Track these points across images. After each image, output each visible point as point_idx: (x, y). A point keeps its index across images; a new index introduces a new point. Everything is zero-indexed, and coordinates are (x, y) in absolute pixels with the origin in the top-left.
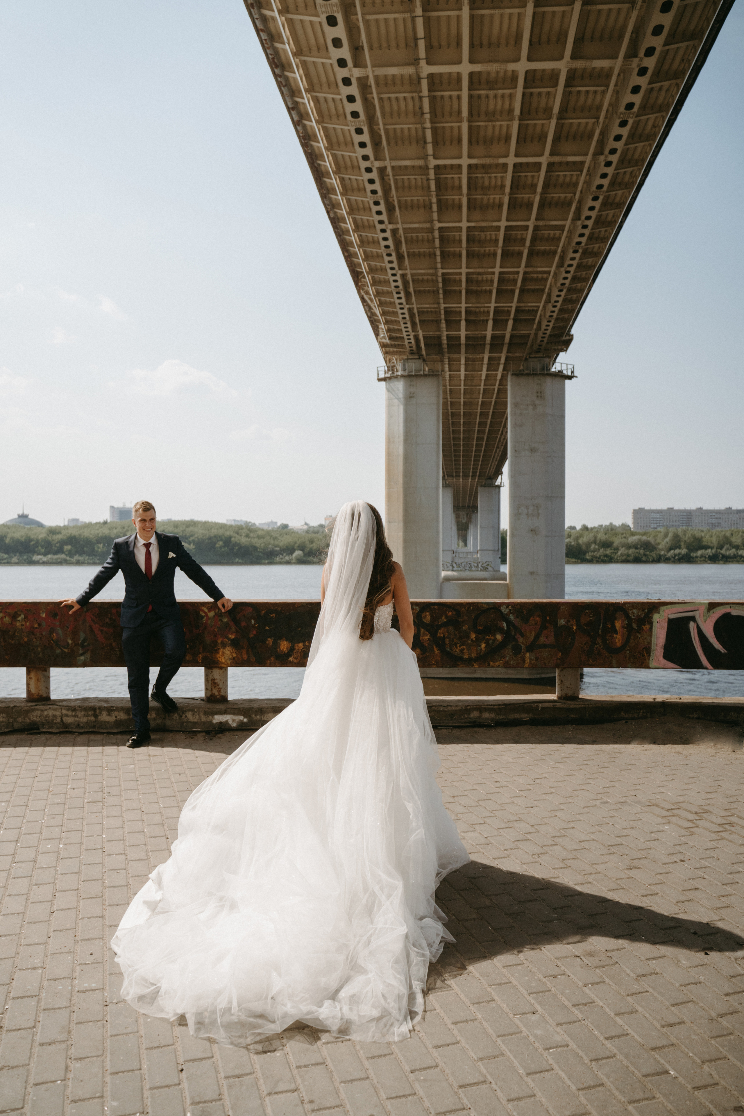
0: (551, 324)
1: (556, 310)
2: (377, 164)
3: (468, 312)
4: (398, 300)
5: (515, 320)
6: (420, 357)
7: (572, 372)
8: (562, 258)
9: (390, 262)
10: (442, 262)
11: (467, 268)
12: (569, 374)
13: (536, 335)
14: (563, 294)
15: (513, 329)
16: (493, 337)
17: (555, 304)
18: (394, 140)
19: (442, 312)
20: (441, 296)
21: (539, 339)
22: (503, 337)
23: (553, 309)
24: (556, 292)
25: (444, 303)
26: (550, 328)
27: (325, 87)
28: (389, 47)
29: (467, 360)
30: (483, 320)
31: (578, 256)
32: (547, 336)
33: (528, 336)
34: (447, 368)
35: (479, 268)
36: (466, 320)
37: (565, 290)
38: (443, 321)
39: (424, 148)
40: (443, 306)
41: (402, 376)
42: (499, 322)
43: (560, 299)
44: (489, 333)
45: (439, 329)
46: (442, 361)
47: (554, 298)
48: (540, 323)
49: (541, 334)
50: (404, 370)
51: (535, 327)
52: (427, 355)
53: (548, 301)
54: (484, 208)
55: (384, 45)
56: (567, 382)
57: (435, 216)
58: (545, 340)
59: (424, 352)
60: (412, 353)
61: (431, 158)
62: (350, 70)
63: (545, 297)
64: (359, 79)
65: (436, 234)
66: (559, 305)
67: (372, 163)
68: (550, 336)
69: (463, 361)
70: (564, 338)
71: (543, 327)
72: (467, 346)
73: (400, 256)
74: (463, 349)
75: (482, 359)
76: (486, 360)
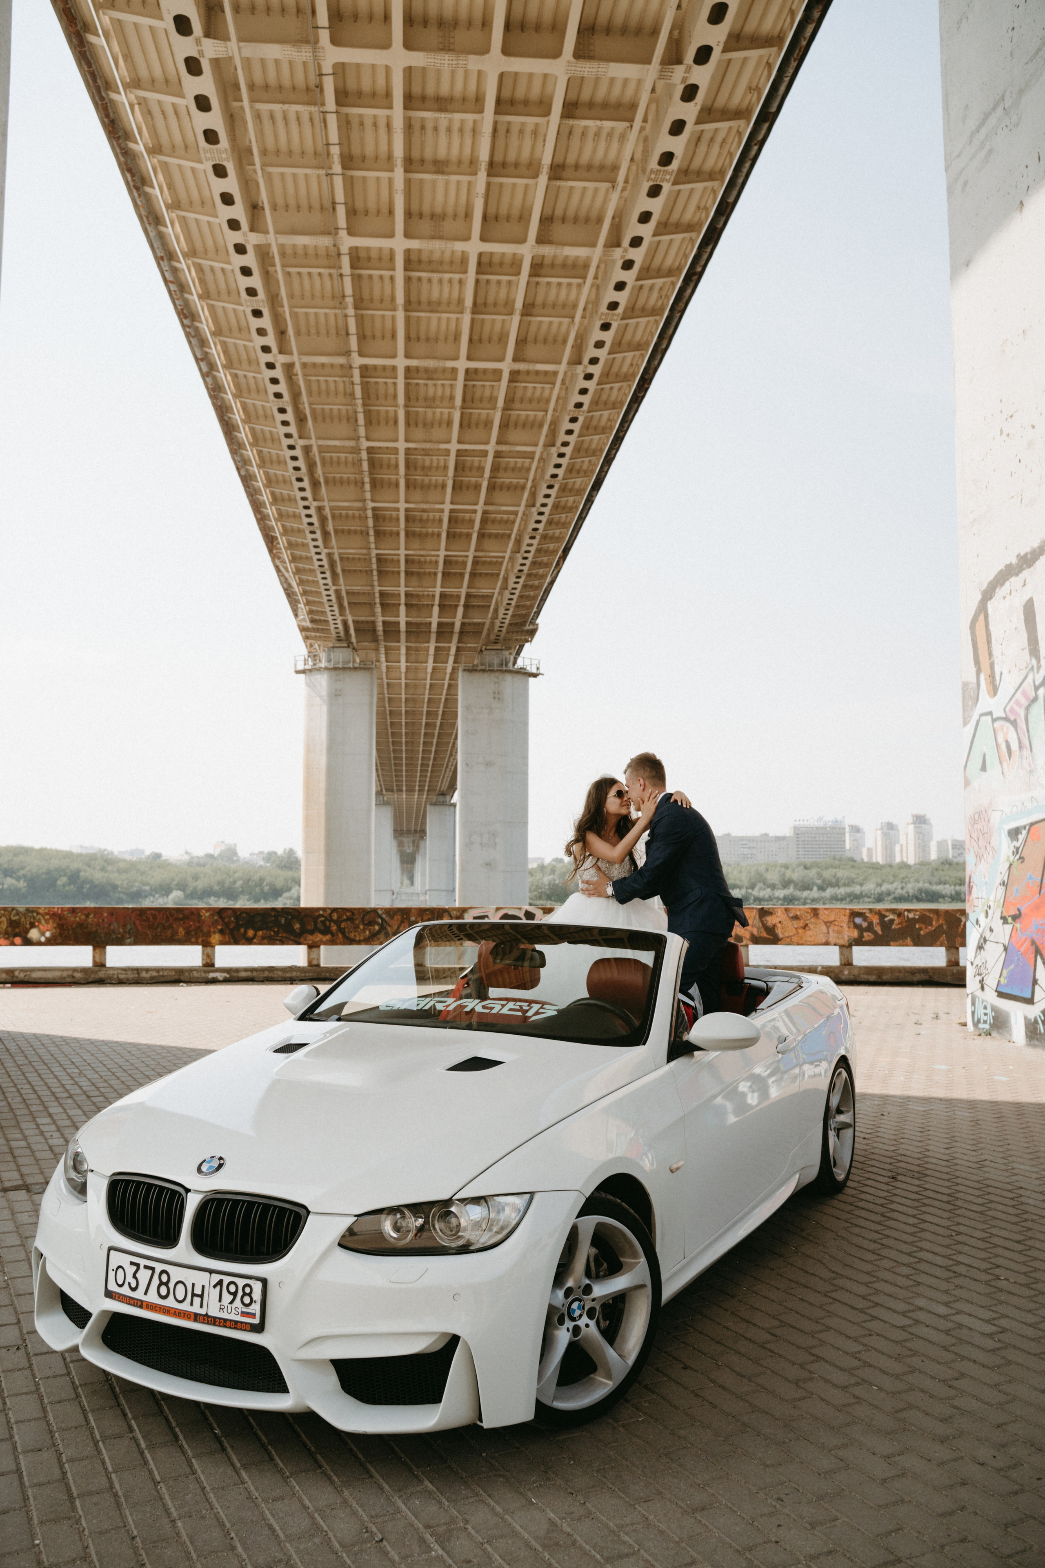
0: (510, 613)
1: (515, 597)
2: (302, 442)
3: (407, 595)
4: (322, 581)
5: (466, 606)
6: (349, 644)
7: (538, 669)
8: (518, 542)
9: (314, 540)
11: (406, 549)
12: (534, 671)
13: (492, 624)
14: (521, 581)
16: (440, 625)
17: (513, 591)
18: (321, 417)
19: (377, 595)
20: (375, 578)
21: (497, 628)
23: (512, 597)
24: (512, 579)
25: (379, 586)
26: (508, 617)
27: (245, 365)
28: (318, 334)
29: (408, 649)
30: (428, 605)
31: (535, 542)
32: (505, 625)
34: (383, 658)
35: (420, 550)
36: (406, 605)
37: (523, 578)
38: (378, 605)
39: (355, 430)
40: (377, 589)
41: (326, 668)
42: (447, 604)
43: (519, 586)
44: (435, 620)
45: (373, 614)
46: (377, 650)
47: (511, 585)
48: (496, 610)
49: (497, 623)
50: (329, 661)
51: (490, 615)
52: (357, 642)
53: (504, 587)
54: (425, 488)
55: (313, 331)
56: (531, 679)
57: (368, 495)
58: (504, 630)
59: (354, 640)
60: (339, 639)
61: (363, 440)
62: (275, 356)
63: (499, 584)
64: (283, 365)
65: (370, 513)
66: (517, 592)
67: (295, 440)
68: (510, 624)
69: (403, 651)
70: (527, 627)
71: (501, 616)
72: (408, 632)
73: (326, 534)
74: (403, 636)
75: (427, 649)
76: (432, 651)
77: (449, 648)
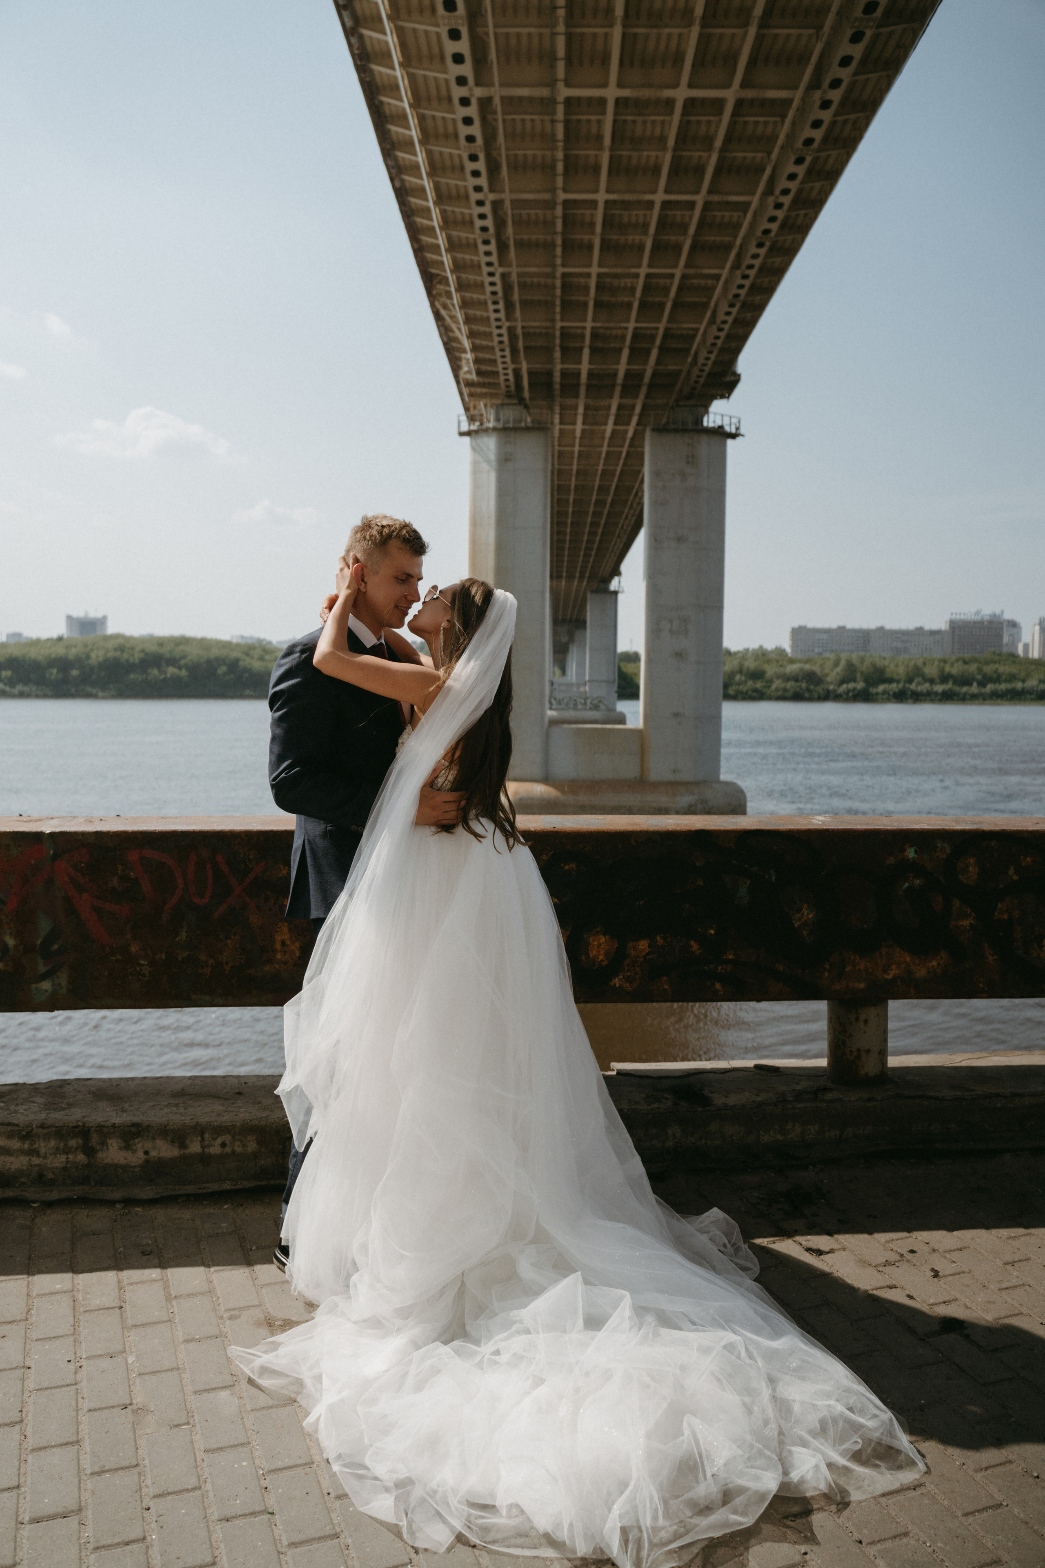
0: (713, 357)
2: (479, 92)
3: (595, 336)
4: (494, 313)
5: (661, 349)
6: (521, 401)
7: (737, 429)
9: (488, 254)
10: (564, 256)
11: (599, 266)
12: (733, 431)
13: (689, 373)
14: (734, 310)
15: (658, 362)
16: (628, 374)
17: (722, 326)
18: (509, 52)
19: (558, 333)
20: (558, 309)
21: (693, 378)
22: (641, 375)
24: (725, 307)
25: (561, 321)
26: (710, 363)
29: (587, 407)
30: (616, 349)
31: (763, 251)
32: (705, 374)
33: (677, 373)
35: (617, 267)
36: (591, 348)
37: (738, 305)
38: (558, 349)
39: (551, 67)
40: (559, 325)
41: (494, 429)
42: (638, 353)
43: (730, 319)
44: (622, 368)
45: (551, 360)
46: (551, 408)
47: (721, 317)
48: (696, 354)
49: (695, 372)
50: (498, 420)
51: (690, 359)
52: (531, 398)
53: (713, 321)
54: (632, 170)
56: (730, 442)
57: (559, 183)
58: (702, 380)
59: (526, 394)
60: (509, 394)
61: (561, 85)
63: (708, 314)
65: (559, 210)
66: (726, 327)
67: (471, 89)
68: (709, 374)
69: (581, 410)
70: (729, 379)
71: (701, 361)
72: (589, 387)
73: (502, 247)
74: (583, 391)
75: (609, 408)
76: (614, 410)
77: (633, 407)
